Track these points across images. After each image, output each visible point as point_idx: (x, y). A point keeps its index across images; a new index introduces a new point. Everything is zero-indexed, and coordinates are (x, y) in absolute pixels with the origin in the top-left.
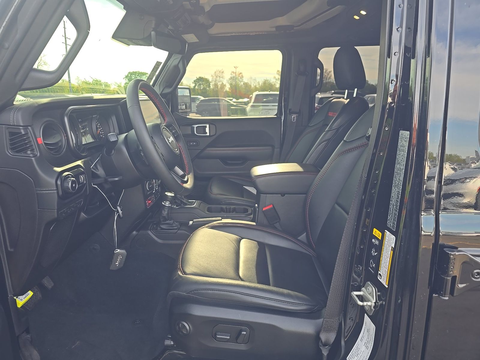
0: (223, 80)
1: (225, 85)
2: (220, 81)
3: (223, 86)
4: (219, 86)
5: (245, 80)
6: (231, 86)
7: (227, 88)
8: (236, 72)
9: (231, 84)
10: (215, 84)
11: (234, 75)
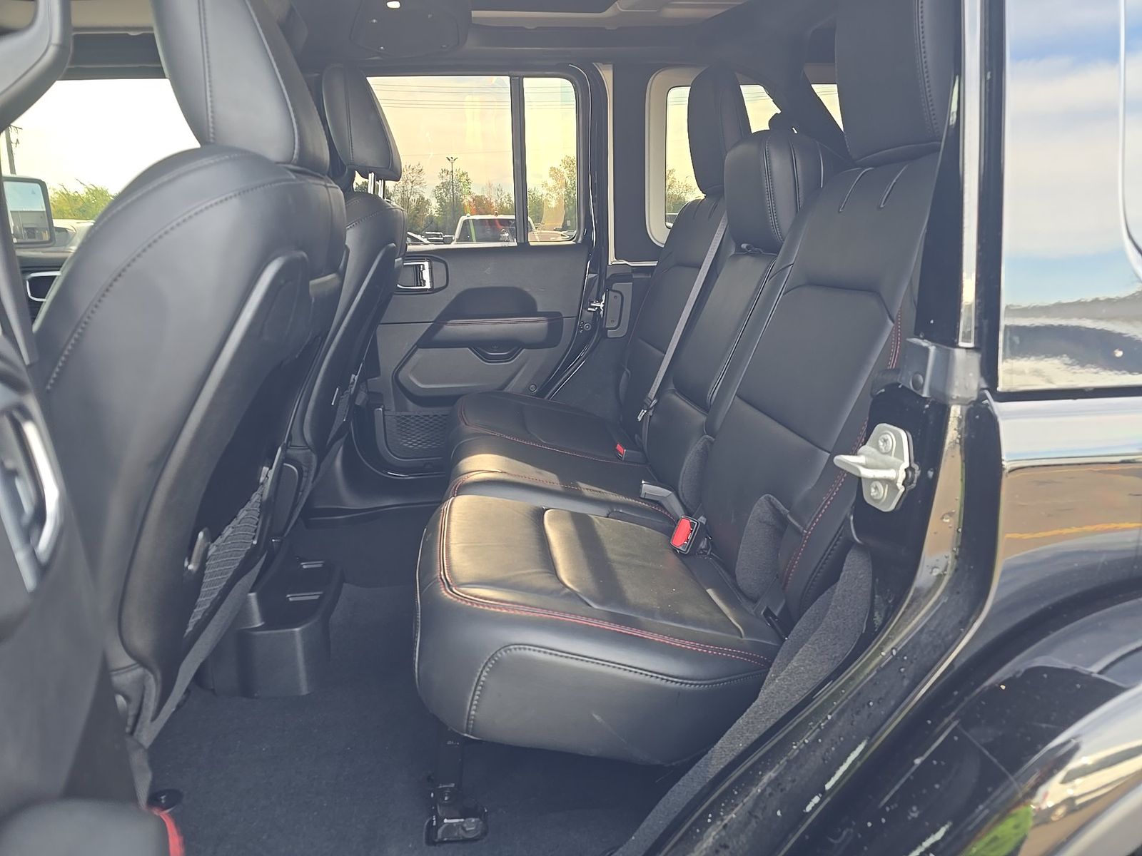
0: (421, 189)
1: (428, 202)
2: (416, 193)
3: (423, 203)
4: (414, 204)
5: (477, 191)
6: (441, 205)
7: (434, 208)
8: (452, 172)
9: (441, 200)
10: (403, 199)
11: (448, 178)
